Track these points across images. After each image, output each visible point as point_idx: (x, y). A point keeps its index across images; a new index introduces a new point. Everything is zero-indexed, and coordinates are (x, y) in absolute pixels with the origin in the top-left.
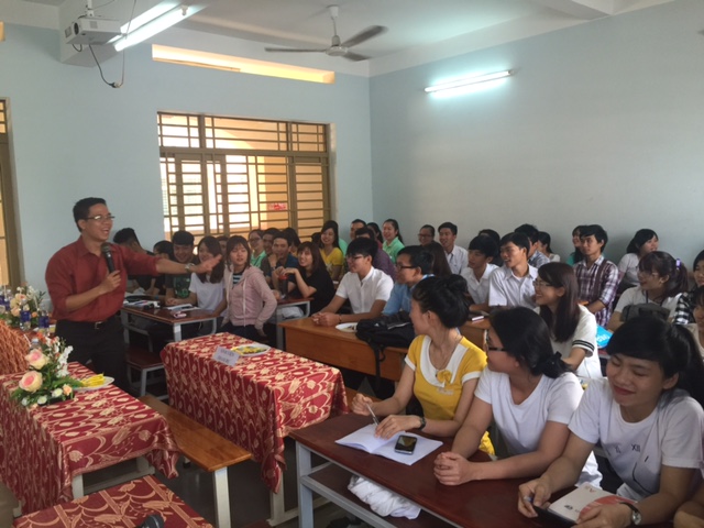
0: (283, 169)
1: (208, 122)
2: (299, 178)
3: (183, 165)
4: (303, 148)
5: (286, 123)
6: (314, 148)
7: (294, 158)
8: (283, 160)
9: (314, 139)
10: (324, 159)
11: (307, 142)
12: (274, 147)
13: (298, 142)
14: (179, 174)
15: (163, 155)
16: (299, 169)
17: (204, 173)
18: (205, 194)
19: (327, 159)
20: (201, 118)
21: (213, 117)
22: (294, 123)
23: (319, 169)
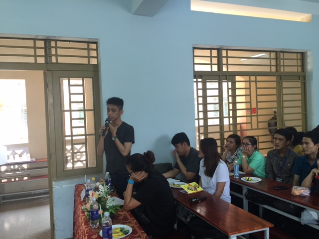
0: (274, 85)
1: (224, 53)
2: (285, 91)
3: (207, 83)
4: (287, 69)
5: (276, 52)
6: (294, 69)
7: (281, 77)
8: (274, 78)
9: (295, 63)
10: (302, 77)
11: (290, 66)
12: (267, 69)
13: (284, 66)
14: (205, 89)
15: (195, 77)
16: (285, 84)
17: (220, 89)
18: (221, 103)
19: (304, 77)
20: (219, 50)
21: (227, 50)
22: (282, 52)
23: (299, 84)
